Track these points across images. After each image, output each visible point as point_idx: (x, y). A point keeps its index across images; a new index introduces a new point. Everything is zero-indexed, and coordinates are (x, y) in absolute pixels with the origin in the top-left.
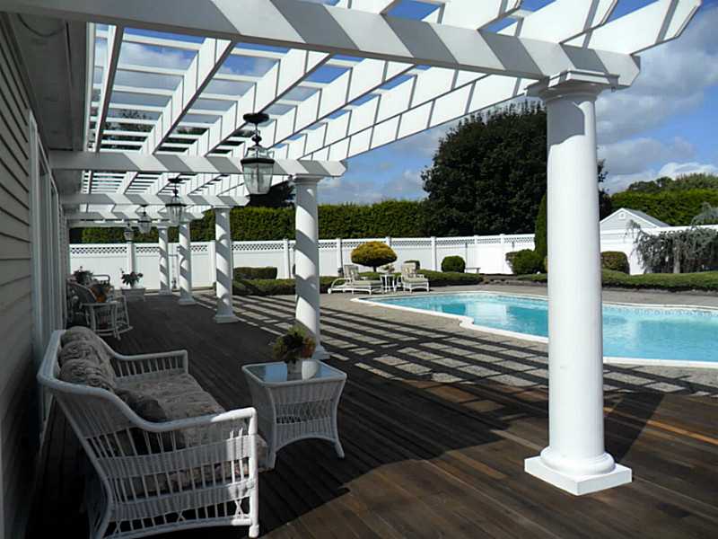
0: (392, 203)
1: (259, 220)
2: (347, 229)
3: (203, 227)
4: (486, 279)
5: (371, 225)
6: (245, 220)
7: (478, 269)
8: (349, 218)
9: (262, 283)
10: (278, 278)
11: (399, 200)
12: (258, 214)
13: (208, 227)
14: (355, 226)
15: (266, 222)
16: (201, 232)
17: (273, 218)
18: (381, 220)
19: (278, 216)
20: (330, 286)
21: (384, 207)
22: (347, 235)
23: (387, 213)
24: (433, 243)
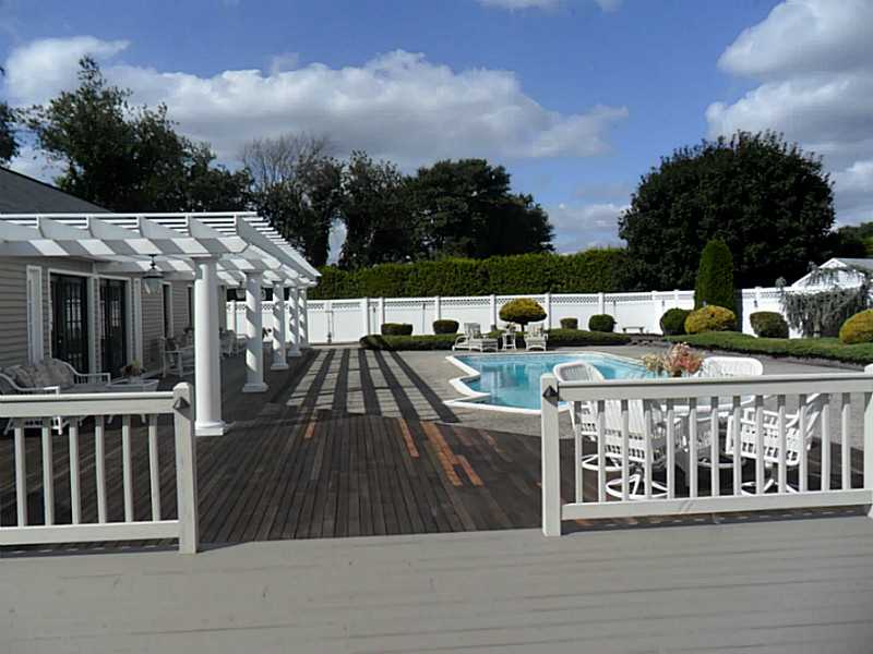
0: (596, 252)
2: (546, 281)
4: (634, 340)
5: (572, 277)
7: (641, 329)
8: (548, 270)
10: (412, 334)
11: (605, 248)
12: (456, 265)
14: (554, 277)
17: (471, 270)
18: (582, 272)
19: (476, 268)
20: (454, 343)
21: (587, 256)
22: (546, 288)
23: (589, 264)
24: (601, 300)
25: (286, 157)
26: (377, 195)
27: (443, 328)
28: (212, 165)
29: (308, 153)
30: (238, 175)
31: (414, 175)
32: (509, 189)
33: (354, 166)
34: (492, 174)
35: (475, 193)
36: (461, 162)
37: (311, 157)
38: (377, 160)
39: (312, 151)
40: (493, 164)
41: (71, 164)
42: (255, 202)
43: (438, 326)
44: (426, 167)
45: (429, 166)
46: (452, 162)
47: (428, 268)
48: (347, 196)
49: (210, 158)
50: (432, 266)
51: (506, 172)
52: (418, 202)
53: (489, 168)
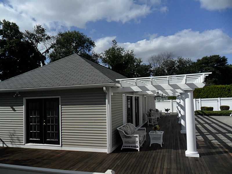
1: (218, 90)
3: (200, 92)
6: (213, 90)
9: (207, 112)
10: (213, 110)
12: (218, 87)
13: (201, 92)
15: (221, 90)
16: (199, 94)
17: (223, 89)
19: (225, 88)
25: (160, 60)
26: (186, 68)
27: (224, 108)
28: (141, 64)
29: (166, 58)
30: (148, 66)
31: (196, 61)
32: (227, 63)
33: (178, 61)
34: (221, 59)
35: (216, 65)
36: (210, 56)
37: (167, 59)
38: (185, 58)
39: (167, 57)
40: (221, 56)
41: (109, 66)
42: (152, 72)
43: (222, 107)
44: (200, 59)
45: (201, 58)
46: (208, 57)
47: (208, 89)
48: (177, 69)
49: (141, 62)
50: (209, 88)
51: (226, 58)
52: (198, 69)
53: (220, 57)
